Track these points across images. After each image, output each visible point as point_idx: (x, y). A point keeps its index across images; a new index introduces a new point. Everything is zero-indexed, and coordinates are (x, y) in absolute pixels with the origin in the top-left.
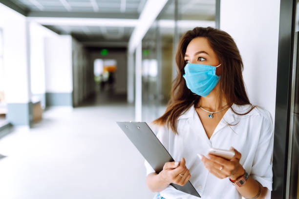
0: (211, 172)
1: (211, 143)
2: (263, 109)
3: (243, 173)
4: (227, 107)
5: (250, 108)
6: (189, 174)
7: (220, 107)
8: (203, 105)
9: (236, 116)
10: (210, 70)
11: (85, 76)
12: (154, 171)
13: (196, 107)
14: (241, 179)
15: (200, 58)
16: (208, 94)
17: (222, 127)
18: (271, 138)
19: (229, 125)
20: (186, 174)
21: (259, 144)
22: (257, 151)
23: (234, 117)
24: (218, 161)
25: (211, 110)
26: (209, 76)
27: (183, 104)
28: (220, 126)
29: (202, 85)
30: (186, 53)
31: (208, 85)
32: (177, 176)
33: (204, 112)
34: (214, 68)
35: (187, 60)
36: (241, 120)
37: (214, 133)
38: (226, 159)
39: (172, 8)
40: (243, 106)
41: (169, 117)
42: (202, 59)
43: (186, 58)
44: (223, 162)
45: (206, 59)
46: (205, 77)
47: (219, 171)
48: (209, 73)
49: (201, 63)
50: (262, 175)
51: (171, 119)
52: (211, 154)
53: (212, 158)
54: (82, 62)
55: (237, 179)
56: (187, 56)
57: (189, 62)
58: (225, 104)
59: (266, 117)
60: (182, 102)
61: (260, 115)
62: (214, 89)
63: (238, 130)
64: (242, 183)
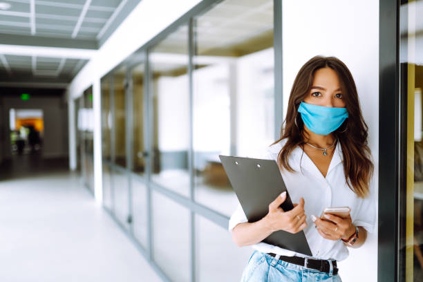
32: (294, 218)
38: (341, 218)
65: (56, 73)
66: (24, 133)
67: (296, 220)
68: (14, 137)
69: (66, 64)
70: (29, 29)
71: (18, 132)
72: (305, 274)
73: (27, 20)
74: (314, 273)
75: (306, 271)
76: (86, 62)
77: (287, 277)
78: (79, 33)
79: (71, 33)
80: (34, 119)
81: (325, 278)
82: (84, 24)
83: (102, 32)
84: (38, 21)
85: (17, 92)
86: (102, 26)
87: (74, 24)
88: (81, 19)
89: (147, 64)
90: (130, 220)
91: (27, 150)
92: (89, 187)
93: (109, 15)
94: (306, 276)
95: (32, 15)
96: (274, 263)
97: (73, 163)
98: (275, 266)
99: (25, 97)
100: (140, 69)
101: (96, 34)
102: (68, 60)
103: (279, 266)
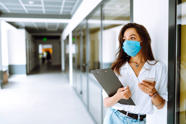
0: (143, 90)
1: (138, 79)
2: (161, 62)
3: (156, 92)
4: (144, 62)
5: (156, 62)
6: (131, 94)
7: (141, 62)
8: (132, 61)
9: (150, 65)
10: (138, 43)
11: (33, 55)
12: (108, 96)
13: (129, 62)
14: (155, 94)
15: (132, 38)
16: (135, 56)
17: (144, 71)
18: (166, 76)
19: (147, 70)
20: (129, 93)
21: (161, 79)
22: (160, 82)
23: (149, 66)
24: (147, 84)
25: (137, 63)
26: (137, 47)
27: (122, 61)
28: (143, 70)
29: (134, 51)
30: (124, 36)
31: (136, 51)
32: (126, 94)
33: (134, 65)
34: (139, 42)
35: (125, 39)
36: (152, 68)
37: (139, 74)
38: (150, 83)
39: (98, 12)
40: (152, 61)
41: (115, 68)
42: (133, 38)
43: (124, 38)
44: (149, 85)
45: (135, 38)
46: (135, 47)
47: (147, 90)
48: (137, 45)
49: (132, 40)
50: (163, 94)
51: (116, 69)
52: (144, 81)
53: (144, 83)
54: (31, 46)
55: (153, 94)
56: (125, 37)
57: (126, 40)
58: (143, 60)
59: (164, 66)
60: (122, 60)
61: (161, 65)
62: (138, 53)
63: (151, 71)
64: (155, 96)
65: (56, 29)
66: (45, 55)
67: (126, 95)
68: (41, 56)
69: (60, 25)
70: (42, 12)
71: (43, 54)
72: (126, 118)
73: (41, 8)
74: (130, 119)
75: (127, 117)
76: (67, 24)
77: (119, 118)
78: (63, 12)
79: (59, 12)
80: (49, 49)
81: (135, 122)
82: (64, 8)
83: (72, 11)
84: (46, 8)
85: (41, 38)
86: (71, 9)
87: (60, 8)
88: (63, 6)
89: (87, 24)
90: (81, 93)
91: (46, 62)
92: (68, 78)
93: (74, 4)
94: (126, 120)
95: (43, 5)
96: (115, 111)
97: (63, 68)
98: (115, 113)
99: (45, 39)
100: (85, 27)
101: (70, 12)
102: (60, 24)
103: (117, 113)
